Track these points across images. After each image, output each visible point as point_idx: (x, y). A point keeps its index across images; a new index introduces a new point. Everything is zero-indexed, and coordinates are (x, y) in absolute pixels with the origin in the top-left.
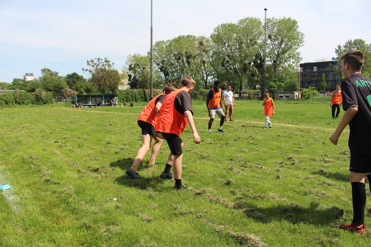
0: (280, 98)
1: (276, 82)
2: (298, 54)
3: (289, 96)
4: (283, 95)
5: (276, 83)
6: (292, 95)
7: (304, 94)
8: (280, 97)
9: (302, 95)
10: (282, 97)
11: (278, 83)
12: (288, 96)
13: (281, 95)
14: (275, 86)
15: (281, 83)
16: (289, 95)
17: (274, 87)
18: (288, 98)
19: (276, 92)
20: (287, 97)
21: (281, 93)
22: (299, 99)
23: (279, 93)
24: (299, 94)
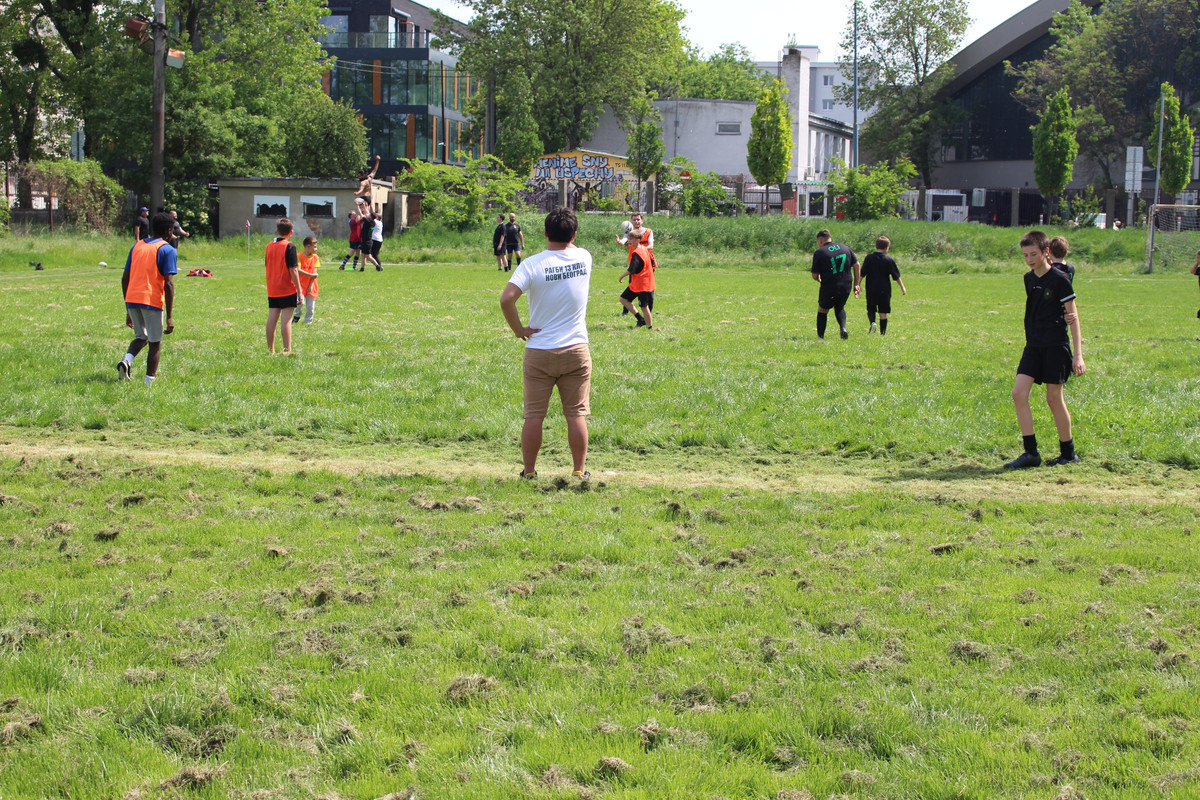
0: (264, 220)
1: (222, 109)
3: (328, 207)
4: (283, 200)
5: (229, 113)
7: (429, 196)
8: (264, 210)
9: (413, 199)
10: (279, 210)
11: (236, 121)
12: (326, 210)
13: (270, 200)
14: (230, 136)
15: (257, 120)
16: (332, 199)
17: (223, 148)
18: (324, 222)
19: (234, 175)
20: (313, 211)
21: (270, 187)
22: (403, 231)
23: (259, 184)
24: (397, 199)
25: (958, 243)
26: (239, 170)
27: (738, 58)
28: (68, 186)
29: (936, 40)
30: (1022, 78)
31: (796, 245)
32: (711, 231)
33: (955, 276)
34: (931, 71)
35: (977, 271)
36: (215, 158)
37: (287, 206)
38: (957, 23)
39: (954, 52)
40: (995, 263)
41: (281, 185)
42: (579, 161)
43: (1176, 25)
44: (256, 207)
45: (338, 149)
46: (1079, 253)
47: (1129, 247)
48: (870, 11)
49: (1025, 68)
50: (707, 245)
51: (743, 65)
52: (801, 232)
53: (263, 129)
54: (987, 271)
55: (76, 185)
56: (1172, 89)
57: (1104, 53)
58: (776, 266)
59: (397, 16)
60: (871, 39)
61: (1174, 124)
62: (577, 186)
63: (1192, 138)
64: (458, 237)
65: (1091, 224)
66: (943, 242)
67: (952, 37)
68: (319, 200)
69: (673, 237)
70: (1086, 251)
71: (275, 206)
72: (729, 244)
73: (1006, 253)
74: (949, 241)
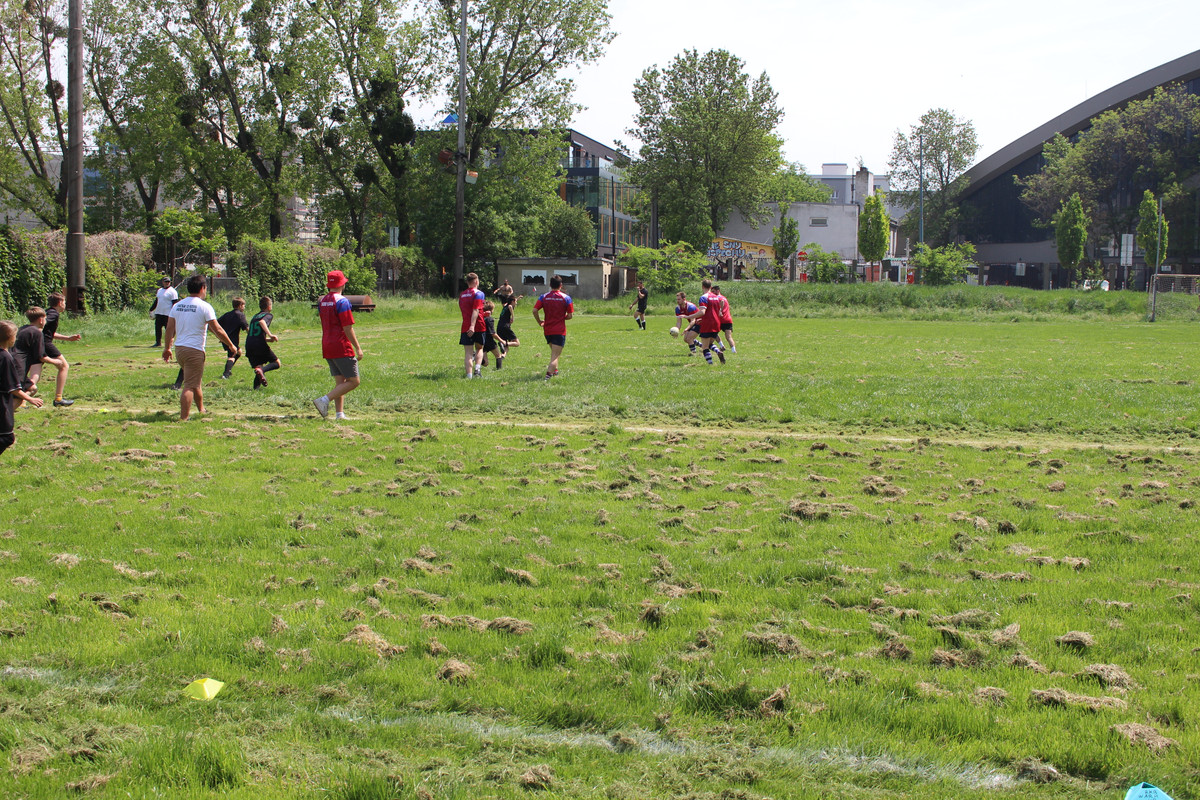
0: (529, 286)
1: (503, 211)
2: (567, 86)
3: (573, 277)
4: (542, 273)
5: (506, 214)
6: (590, 272)
7: (642, 270)
8: (529, 280)
9: (632, 272)
10: (540, 280)
11: (511, 219)
12: (572, 280)
13: (533, 273)
14: (507, 229)
15: (525, 218)
16: (576, 272)
17: (503, 237)
19: (511, 256)
21: (533, 264)
22: (625, 293)
23: (525, 262)
24: (621, 271)
25: (1012, 301)
26: (514, 253)
27: (798, 173)
28: (404, 264)
29: (956, 161)
30: (1026, 187)
31: (900, 303)
32: (840, 292)
33: (1017, 324)
34: (951, 181)
35: (1032, 320)
36: (498, 245)
37: (545, 277)
38: (970, 149)
39: (967, 168)
40: (1043, 315)
41: (541, 262)
42: (721, 245)
43: (1133, 149)
44: (523, 278)
45: (576, 238)
46: (1097, 307)
47: (1132, 304)
48: (909, 140)
49: (1028, 180)
50: (838, 303)
51: (802, 177)
52: (903, 293)
53: (531, 223)
54: (1038, 320)
55: (409, 263)
56: (1152, 195)
57: (1083, 169)
58: (891, 317)
59: (574, 145)
60: (909, 159)
61: (1154, 218)
62: (720, 262)
63: (1167, 228)
64: (666, 297)
65: (1099, 288)
66: (1003, 300)
67: (966, 158)
68: (567, 273)
69: (813, 297)
70: (1102, 306)
71: (536, 277)
72: (853, 301)
73: (1046, 307)
74: (1006, 299)
